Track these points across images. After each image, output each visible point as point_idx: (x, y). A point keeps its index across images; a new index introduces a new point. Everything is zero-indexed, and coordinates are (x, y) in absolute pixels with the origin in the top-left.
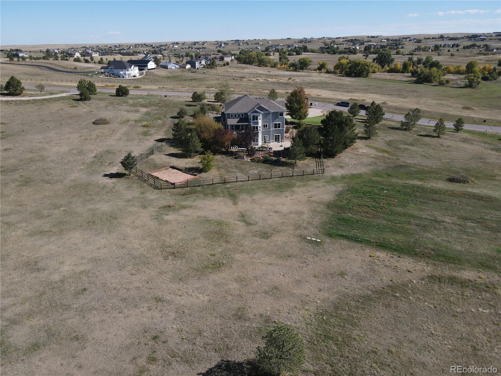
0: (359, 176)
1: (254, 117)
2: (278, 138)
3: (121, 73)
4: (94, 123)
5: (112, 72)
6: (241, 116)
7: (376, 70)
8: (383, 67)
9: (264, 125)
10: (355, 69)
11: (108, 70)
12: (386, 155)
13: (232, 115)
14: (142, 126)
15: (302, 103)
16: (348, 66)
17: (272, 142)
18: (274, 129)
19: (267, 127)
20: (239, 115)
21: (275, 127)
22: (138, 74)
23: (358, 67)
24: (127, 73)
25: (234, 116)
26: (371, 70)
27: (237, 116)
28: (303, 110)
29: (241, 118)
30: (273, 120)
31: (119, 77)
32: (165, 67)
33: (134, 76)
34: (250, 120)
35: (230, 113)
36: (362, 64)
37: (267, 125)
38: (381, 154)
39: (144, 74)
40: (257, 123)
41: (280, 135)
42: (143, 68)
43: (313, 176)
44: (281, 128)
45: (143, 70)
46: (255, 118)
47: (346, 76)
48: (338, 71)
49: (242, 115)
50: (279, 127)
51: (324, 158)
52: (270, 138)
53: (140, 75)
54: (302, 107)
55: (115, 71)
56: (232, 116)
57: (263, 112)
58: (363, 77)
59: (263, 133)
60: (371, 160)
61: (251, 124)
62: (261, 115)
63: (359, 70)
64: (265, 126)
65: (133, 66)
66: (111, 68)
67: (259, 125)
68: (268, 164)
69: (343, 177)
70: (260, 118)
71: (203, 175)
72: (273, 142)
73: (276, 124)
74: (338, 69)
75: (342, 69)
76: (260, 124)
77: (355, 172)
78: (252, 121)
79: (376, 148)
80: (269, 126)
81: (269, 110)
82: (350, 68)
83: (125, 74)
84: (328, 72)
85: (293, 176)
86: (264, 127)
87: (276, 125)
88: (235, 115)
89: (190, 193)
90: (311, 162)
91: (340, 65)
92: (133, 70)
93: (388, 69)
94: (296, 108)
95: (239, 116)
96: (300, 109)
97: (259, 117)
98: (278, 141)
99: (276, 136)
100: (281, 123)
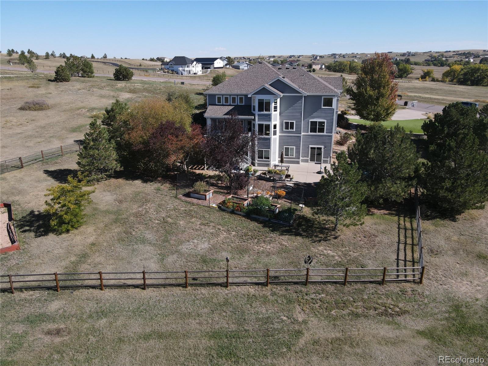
1: (261, 103)
2: (319, 154)
3: (181, 69)
4: (22, 109)
5: (172, 69)
6: (238, 102)
9: (287, 123)
10: (472, 75)
11: (168, 66)
13: (219, 99)
14: (89, 117)
15: (384, 87)
16: (462, 72)
17: (303, 161)
18: (310, 133)
19: (292, 127)
20: (234, 99)
21: (313, 130)
22: (201, 72)
23: (476, 73)
24: (186, 69)
25: (223, 101)
27: (230, 101)
28: (384, 102)
29: (237, 105)
30: (308, 113)
31: (178, 73)
32: (237, 68)
33: (195, 74)
34: (254, 110)
35: (214, 93)
36: (482, 70)
37: (292, 123)
39: (208, 72)
40: (268, 117)
41: (322, 147)
42: (209, 66)
44: (325, 133)
45: (209, 68)
46: (264, 106)
47: (459, 84)
48: (448, 80)
49: (241, 99)
50: (321, 130)
51: (426, 217)
52: (298, 153)
53: (203, 73)
54: (383, 96)
55: (175, 67)
56: (219, 101)
57: (282, 95)
58: (483, 86)
59: (282, 142)
61: (254, 120)
62: (278, 100)
63: (478, 76)
64: (288, 126)
65: (195, 63)
66: (171, 64)
67: (273, 123)
70: (275, 108)
72: (306, 161)
73: (314, 124)
74: (447, 76)
75: (454, 77)
76: (276, 119)
78: (257, 112)
80: (299, 127)
81: (300, 90)
82: (465, 74)
83: (184, 70)
84: (433, 80)
86: (287, 128)
87: (314, 127)
88: (226, 99)
91: (451, 72)
92: (194, 66)
94: (370, 96)
95: (233, 101)
96: (377, 99)
97: (273, 105)
98: (319, 161)
99: (315, 148)
100: (325, 121)
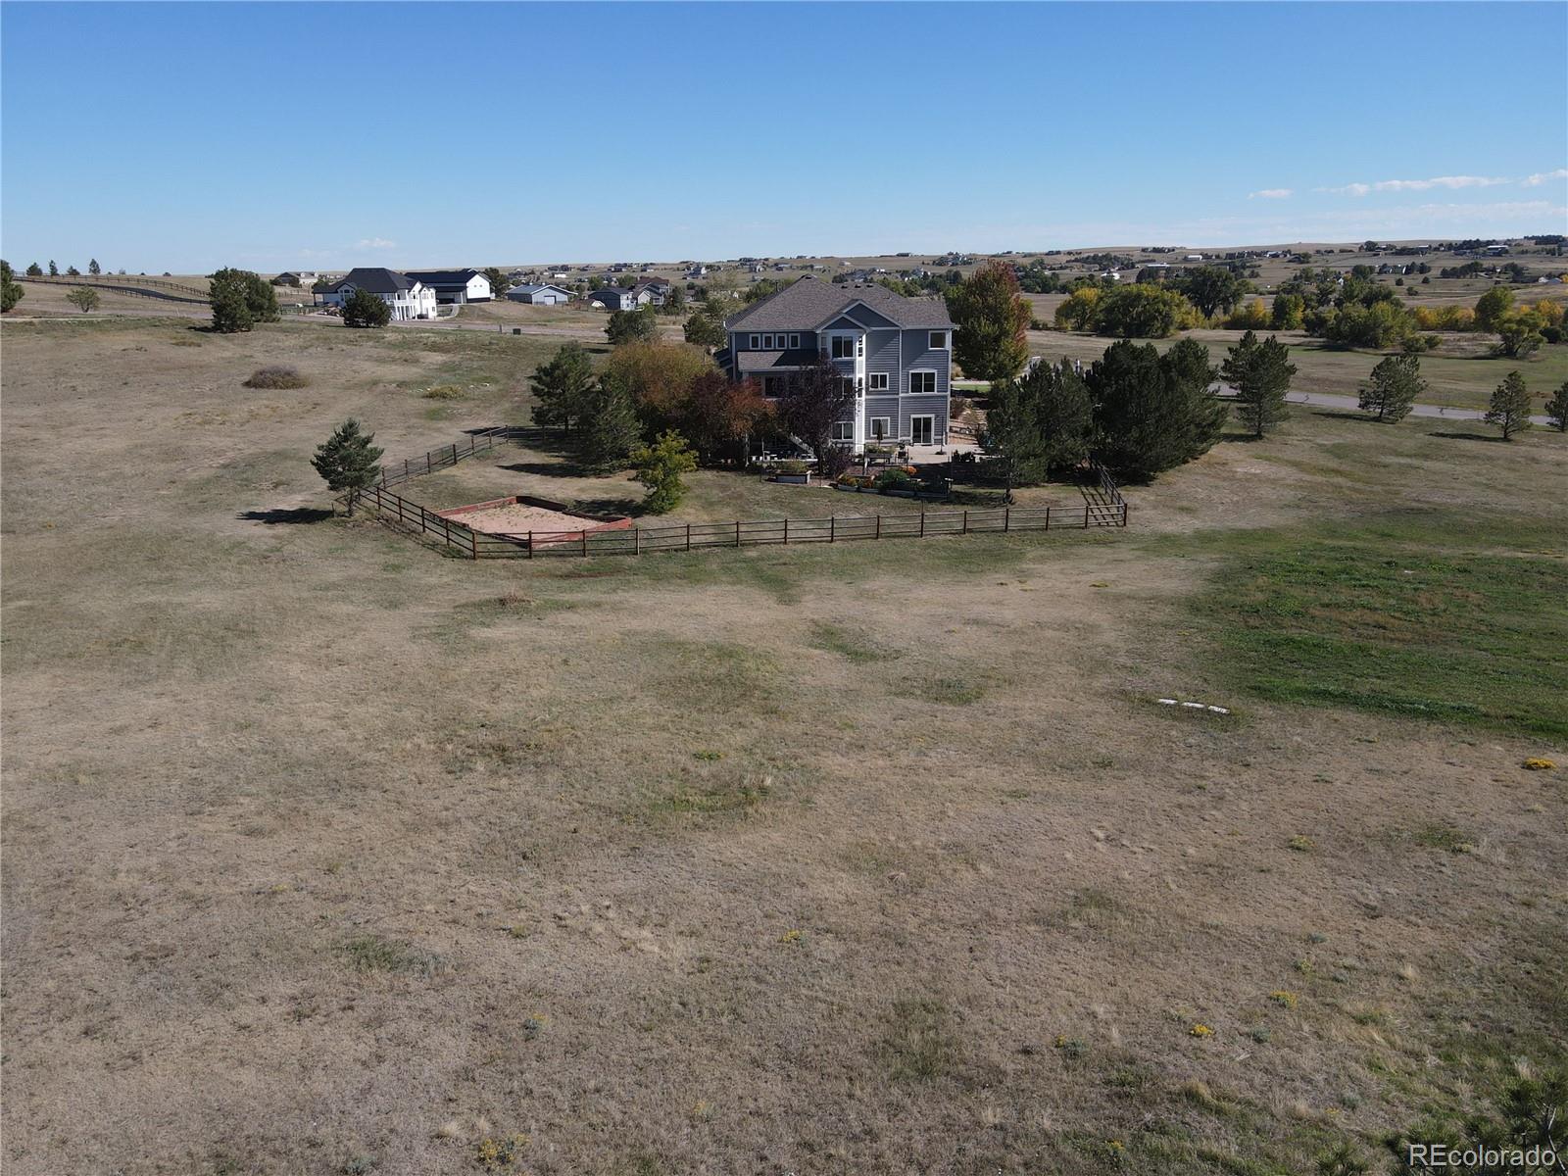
0: (1268, 534)
1: (837, 342)
2: (927, 428)
4: (248, 384)
6: (788, 344)
7: (1190, 320)
8: (1208, 314)
9: (875, 378)
10: (1126, 312)
11: (336, 297)
12: (1340, 480)
13: (755, 340)
14: (423, 397)
15: (1006, 319)
16: (1102, 305)
18: (911, 394)
19: (883, 384)
20: (781, 339)
21: (916, 388)
22: (435, 314)
23: (1133, 307)
24: (398, 303)
25: (761, 343)
26: (1177, 317)
27: (775, 343)
28: (1008, 345)
29: (788, 348)
30: (908, 364)
33: (421, 317)
34: (825, 355)
35: (748, 329)
36: (1147, 298)
37: (884, 378)
38: (1319, 479)
39: (456, 312)
40: (850, 366)
41: (932, 416)
42: (450, 295)
43: (1086, 532)
44: (936, 392)
45: (453, 301)
46: (844, 347)
48: (1070, 324)
49: (794, 339)
50: (930, 388)
52: (895, 427)
53: (440, 315)
54: (1004, 333)
56: (755, 344)
57: (870, 329)
59: (872, 407)
60: (1289, 495)
62: (864, 337)
63: (1139, 315)
64: (877, 381)
65: (418, 286)
66: (347, 291)
67: (858, 377)
68: (900, 496)
69: (1205, 539)
70: (860, 350)
71: (648, 522)
73: (917, 377)
74: (1068, 317)
75: (1083, 319)
76: (861, 369)
77: (1242, 524)
78: (830, 358)
79: (1296, 464)
80: (895, 382)
81: (896, 321)
82: (1109, 310)
83: (392, 307)
84: (1038, 326)
85: (1006, 530)
86: (875, 385)
87: (917, 383)
88: (768, 340)
89: (594, 573)
90: (1062, 495)
91: (1077, 304)
92: (418, 296)
93: (1227, 318)
94: (987, 336)
95: (781, 343)
96: (997, 340)
97: (858, 346)
98: (927, 441)
99: (919, 420)
100: (935, 371)
